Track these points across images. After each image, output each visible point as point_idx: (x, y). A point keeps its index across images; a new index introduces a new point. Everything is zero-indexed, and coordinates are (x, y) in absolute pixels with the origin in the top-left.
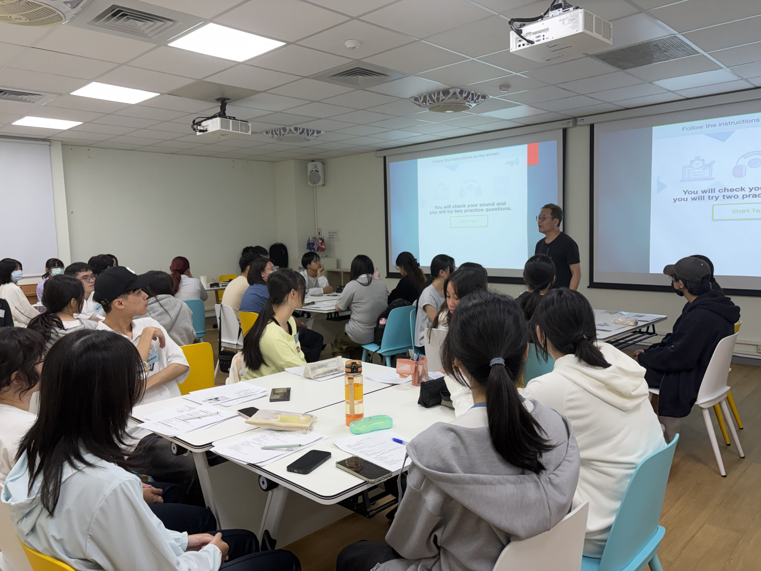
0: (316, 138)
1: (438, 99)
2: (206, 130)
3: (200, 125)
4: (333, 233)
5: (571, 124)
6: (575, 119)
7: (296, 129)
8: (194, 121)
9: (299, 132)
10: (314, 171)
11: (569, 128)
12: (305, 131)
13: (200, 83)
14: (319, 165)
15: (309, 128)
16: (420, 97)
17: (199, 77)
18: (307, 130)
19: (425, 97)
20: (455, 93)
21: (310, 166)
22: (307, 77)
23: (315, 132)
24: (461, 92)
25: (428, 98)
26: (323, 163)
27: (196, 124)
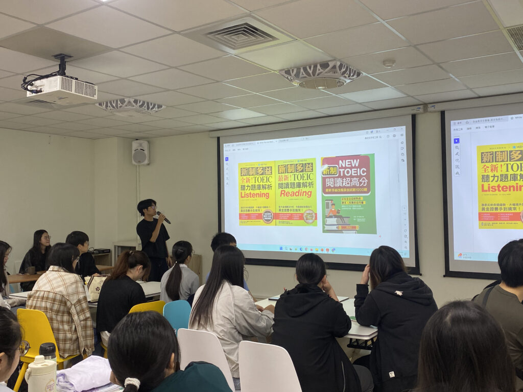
1: (314, 72)
2: (41, 91)
3: (32, 85)
5: (421, 110)
6: (425, 105)
7: (136, 102)
8: (25, 78)
9: (138, 104)
10: (139, 150)
11: (418, 114)
12: (146, 104)
13: (41, 30)
15: (150, 101)
16: (293, 71)
17: (41, 21)
18: (148, 103)
19: (298, 70)
20: (334, 67)
21: (135, 145)
22: (179, 33)
23: (156, 106)
24: (341, 67)
25: (302, 71)
26: (149, 142)
27: (26, 83)
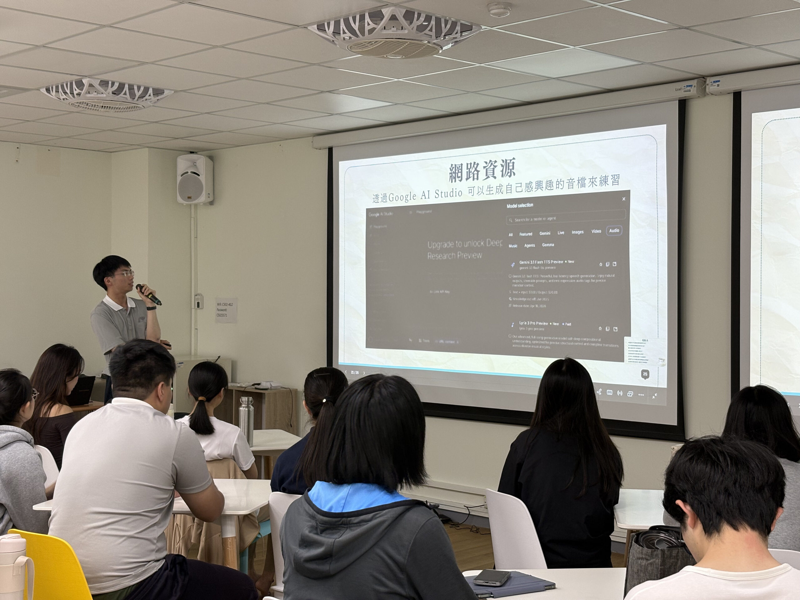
0: (155, 102)
1: (362, 29)
4: (225, 304)
5: (695, 91)
6: (700, 80)
7: (104, 83)
9: (110, 90)
10: (189, 173)
11: (690, 99)
12: (126, 88)
14: (201, 162)
16: (328, 24)
18: (131, 88)
19: (337, 23)
20: (393, 18)
21: (184, 163)
23: (151, 91)
24: (409, 15)
25: (342, 26)
26: (211, 158)
